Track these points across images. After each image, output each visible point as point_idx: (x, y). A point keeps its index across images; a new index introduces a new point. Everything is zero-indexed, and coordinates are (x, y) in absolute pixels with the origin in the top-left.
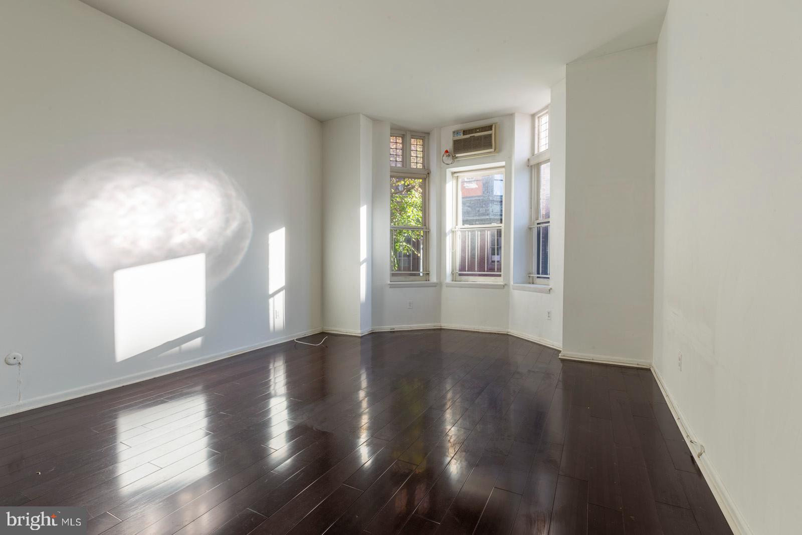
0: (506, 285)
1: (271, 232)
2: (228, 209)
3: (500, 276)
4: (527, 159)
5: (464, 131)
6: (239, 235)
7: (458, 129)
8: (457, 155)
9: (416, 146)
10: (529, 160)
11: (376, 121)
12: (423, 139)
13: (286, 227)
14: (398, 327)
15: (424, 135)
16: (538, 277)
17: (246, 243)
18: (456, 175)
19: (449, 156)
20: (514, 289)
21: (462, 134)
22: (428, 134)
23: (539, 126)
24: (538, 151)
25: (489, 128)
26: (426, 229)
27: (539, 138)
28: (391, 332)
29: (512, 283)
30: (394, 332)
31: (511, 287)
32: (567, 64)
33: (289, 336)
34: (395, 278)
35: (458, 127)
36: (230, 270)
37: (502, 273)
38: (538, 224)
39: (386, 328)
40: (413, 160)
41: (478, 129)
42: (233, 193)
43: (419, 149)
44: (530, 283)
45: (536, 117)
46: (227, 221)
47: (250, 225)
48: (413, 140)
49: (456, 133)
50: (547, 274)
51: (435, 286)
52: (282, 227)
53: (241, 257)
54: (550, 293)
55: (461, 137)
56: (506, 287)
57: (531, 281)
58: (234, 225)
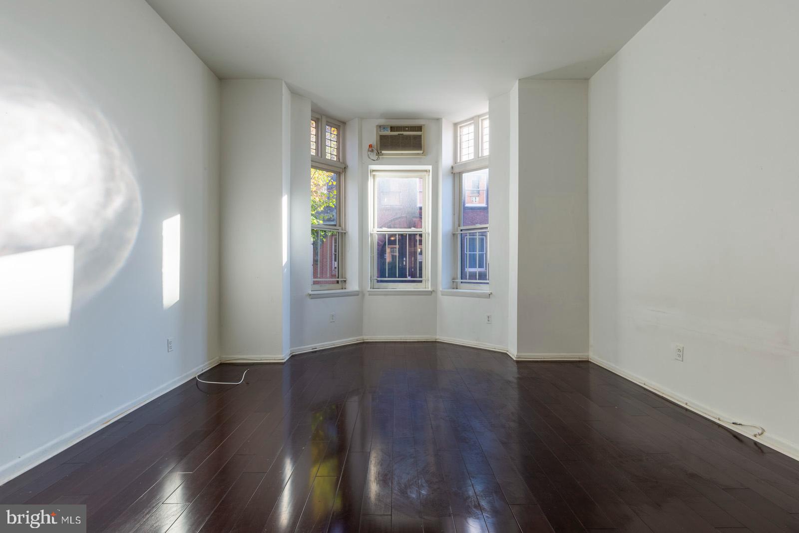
0: (433, 291)
1: (165, 219)
2: (110, 175)
3: (421, 281)
4: (450, 167)
5: (391, 127)
6: (123, 218)
7: (385, 124)
8: (383, 152)
9: (331, 135)
10: (452, 168)
11: (295, 93)
12: (338, 128)
13: (181, 215)
14: (320, 346)
15: (340, 124)
16: (462, 282)
17: (133, 234)
18: (374, 173)
19: (372, 151)
20: (442, 295)
21: (389, 129)
22: (344, 123)
23: (460, 136)
24: (460, 160)
25: (419, 128)
26: (342, 230)
27: (460, 147)
28: (312, 352)
29: (440, 288)
30: (315, 352)
31: (439, 294)
32: (519, 80)
33: (185, 374)
34: (317, 287)
35: (382, 122)
36: (112, 273)
37: (423, 278)
38: (461, 230)
39: (307, 348)
40: (328, 150)
41: (406, 127)
42: (116, 151)
43: (334, 137)
44: (453, 289)
45: (459, 126)
46: (108, 194)
47: (139, 205)
48: (327, 127)
49: (380, 127)
50: (487, 280)
51: (358, 295)
52: (177, 214)
53: (126, 253)
54: (490, 298)
55: (388, 133)
56: (433, 294)
57: (455, 286)
58: (118, 202)
